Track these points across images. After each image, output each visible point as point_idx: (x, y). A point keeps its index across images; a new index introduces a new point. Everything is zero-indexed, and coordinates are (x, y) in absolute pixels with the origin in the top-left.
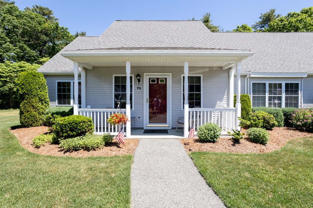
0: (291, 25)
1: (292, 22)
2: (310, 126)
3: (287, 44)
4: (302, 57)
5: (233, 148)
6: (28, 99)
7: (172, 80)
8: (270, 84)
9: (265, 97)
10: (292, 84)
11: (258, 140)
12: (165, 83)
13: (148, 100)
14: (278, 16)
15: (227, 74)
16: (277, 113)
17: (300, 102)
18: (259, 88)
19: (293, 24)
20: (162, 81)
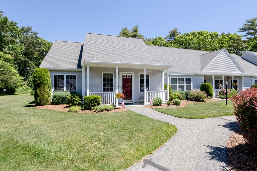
0: (187, 41)
1: (187, 40)
2: (195, 98)
3: (186, 56)
4: (192, 65)
5: (169, 107)
6: (43, 86)
7: (135, 76)
8: (179, 79)
9: (177, 85)
10: (188, 79)
11: (177, 104)
12: (130, 78)
13: (122, 87)
14: (179, 33)
15: (161, 74)
16: (183, 93)
17: (192, 88)
18: (174, 80)
19: (188, 41)
20: (129, 76)
